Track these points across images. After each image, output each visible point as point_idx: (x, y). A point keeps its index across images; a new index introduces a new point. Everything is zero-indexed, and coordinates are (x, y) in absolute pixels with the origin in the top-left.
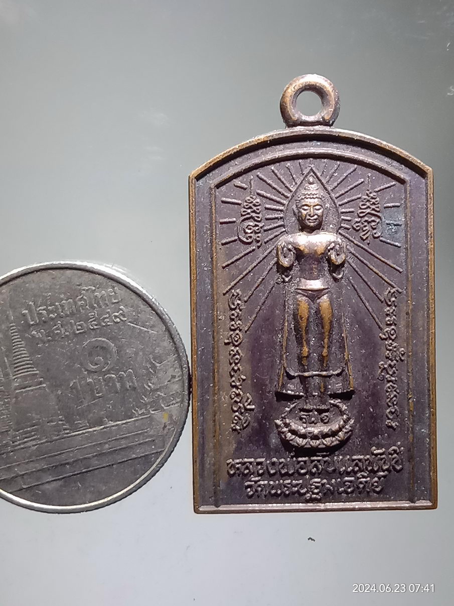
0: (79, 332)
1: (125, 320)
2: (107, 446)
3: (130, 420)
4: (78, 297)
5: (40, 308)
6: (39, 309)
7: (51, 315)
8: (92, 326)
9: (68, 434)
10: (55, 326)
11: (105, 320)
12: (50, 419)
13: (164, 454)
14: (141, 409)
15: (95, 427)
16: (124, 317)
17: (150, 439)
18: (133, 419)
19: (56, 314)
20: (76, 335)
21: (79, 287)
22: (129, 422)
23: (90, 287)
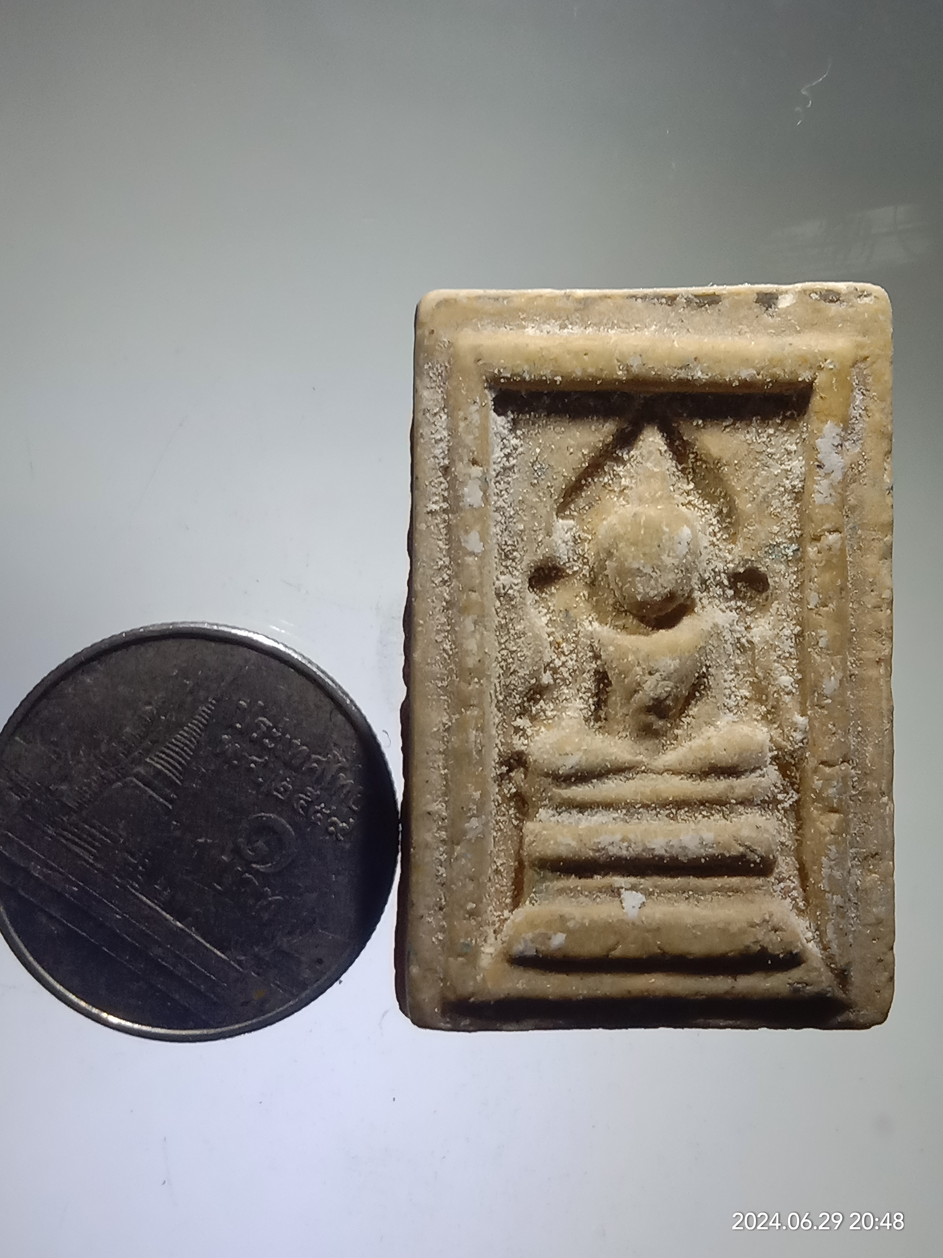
0: (275, 793)
1: (340, 840)
2: (159, 951)
3: (219, 953)
4: (320, 754)
5: (265, 719)
6: (261, 719)
7: (267, 741)
8: (297, 804)
9: (133, 887)
10: (259, 758)
11: (319, 815)
12: (133, 850)
13: (212, 1031)
14: (244, 956)
15: (171, 916)
16: (343, 836)
17: (215, 999)
18: (223, 956)
19: (273, 745)
20: (269, 794)
21: (333, 748)
22: (215, 953)
23: (344, 760)
